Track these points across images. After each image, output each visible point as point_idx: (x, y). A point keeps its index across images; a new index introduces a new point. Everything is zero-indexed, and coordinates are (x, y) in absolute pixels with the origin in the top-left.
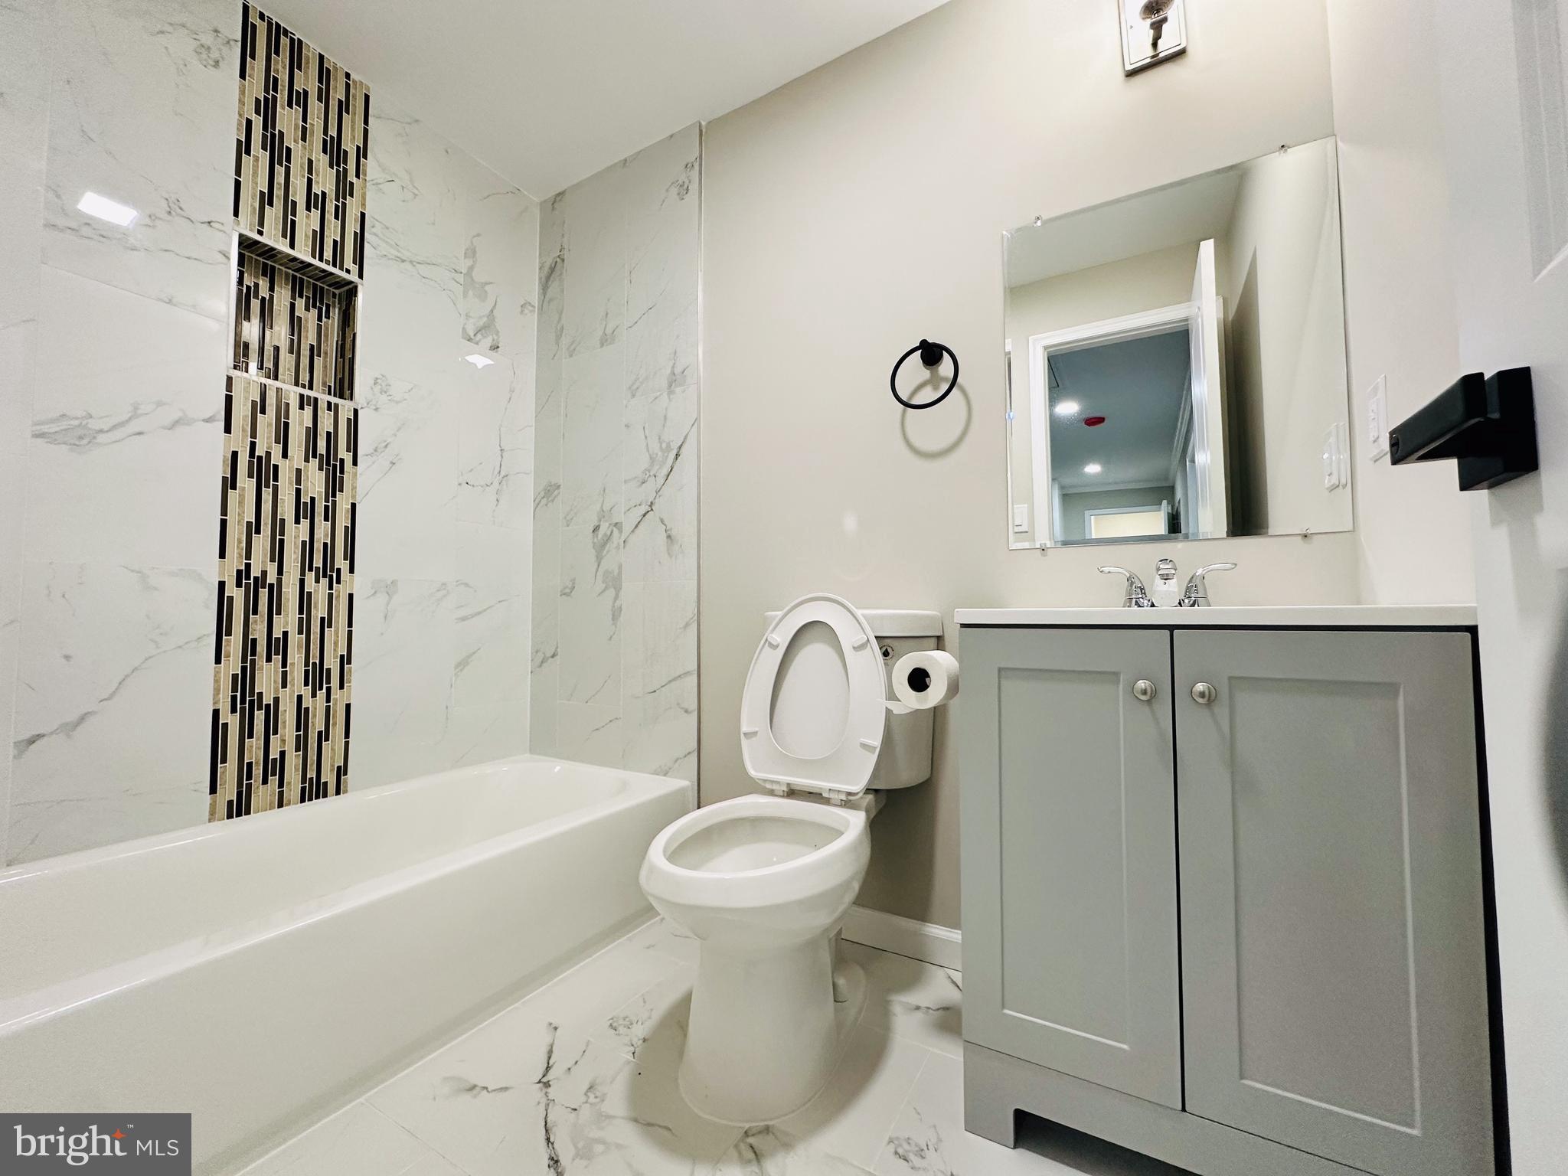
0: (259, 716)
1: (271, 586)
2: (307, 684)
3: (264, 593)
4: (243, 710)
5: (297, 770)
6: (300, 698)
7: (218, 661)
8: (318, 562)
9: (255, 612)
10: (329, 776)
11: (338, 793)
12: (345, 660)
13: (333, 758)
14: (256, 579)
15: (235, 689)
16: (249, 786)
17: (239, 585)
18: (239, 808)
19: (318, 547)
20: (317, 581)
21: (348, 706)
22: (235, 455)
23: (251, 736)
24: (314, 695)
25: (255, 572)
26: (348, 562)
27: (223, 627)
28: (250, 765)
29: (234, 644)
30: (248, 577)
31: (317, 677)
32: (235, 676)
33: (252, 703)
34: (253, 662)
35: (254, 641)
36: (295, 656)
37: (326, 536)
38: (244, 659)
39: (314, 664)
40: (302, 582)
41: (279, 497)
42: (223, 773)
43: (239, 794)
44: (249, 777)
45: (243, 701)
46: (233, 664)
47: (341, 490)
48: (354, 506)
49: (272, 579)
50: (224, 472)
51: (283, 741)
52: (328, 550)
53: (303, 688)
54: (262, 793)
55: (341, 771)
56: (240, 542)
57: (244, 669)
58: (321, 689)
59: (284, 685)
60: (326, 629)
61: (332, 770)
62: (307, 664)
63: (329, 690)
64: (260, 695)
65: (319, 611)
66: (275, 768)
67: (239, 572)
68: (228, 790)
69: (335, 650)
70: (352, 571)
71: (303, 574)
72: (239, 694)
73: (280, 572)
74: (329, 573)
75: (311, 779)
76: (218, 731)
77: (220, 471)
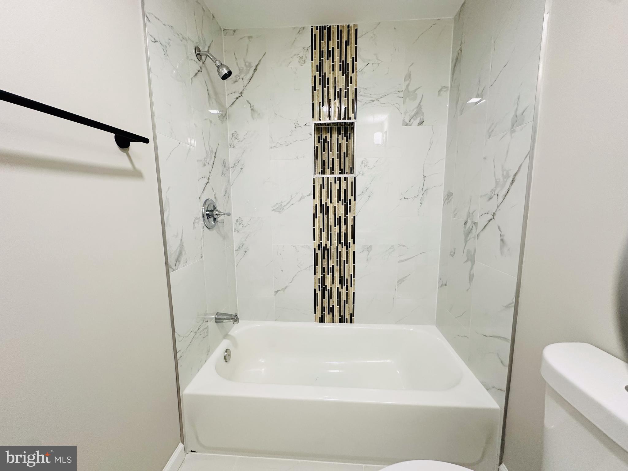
0: (326, 292)
1: (328, 249)
2: (340, 284)
3: (326, 252)
4: (322, 290)
5: (338, 312)
6: (338, 288)
7: (315, 274)
8: (342, 240)
9: (324, 259)
10: (348, 316)
11: (351, 322)
12: (353, 276)
13: (349, 310)
14: (324, 247)
15: (319, 283)
16: (324, 314)
17: (319, 250)
18: (322, 320)
19: (342, 234)
20: (342, 247)
21: (354, 293)
22: (316, 205)
23: (324, 299)
24: (342, 288)
25: (324, 245)
26: (353, 239)
27: (316, 264)
28: (324, 307)
29: (319, 268)
30: (321, 247)
31: (343, 281)
32: (319, 279)
33: (324, 288)
34: (324, 274)
35: (324, 268)
36: (336, 274)
37: (345, 230)
38: (322, 274)
39: (342, 277)
40: (337, 248)
41: (329, 218)
42: (318, 308)
43: (322, 316)
44: (324, 311)
45: (322, 287)
46: (319, 275)
47: (350, 212)
48: (354, 217)
49: (328, 247)
50: (314, 212)
51: (333, 302)
52: (346, 235)
53: (339, 285)
54: (328, 317)
55: (352, 315)
56: (319, 235)
57: (322, 277)
58: (344, 286)
59: (333, 284)
60: (346, 265)
61: (349, 314)
62: (340, 277)
63: (347, 286)
64: (326, 285)
65: (343, 258)
66: (331, 310)
67: (319, 245)
68: (319, 314)
69: (349, 272)
70: (354, 243)
71: (338, 245)
72: (320, 285)
73: (331, 245)
74: (347, 244)
75: (342, 316)
76: (316, 295)
77: (312, 212)
